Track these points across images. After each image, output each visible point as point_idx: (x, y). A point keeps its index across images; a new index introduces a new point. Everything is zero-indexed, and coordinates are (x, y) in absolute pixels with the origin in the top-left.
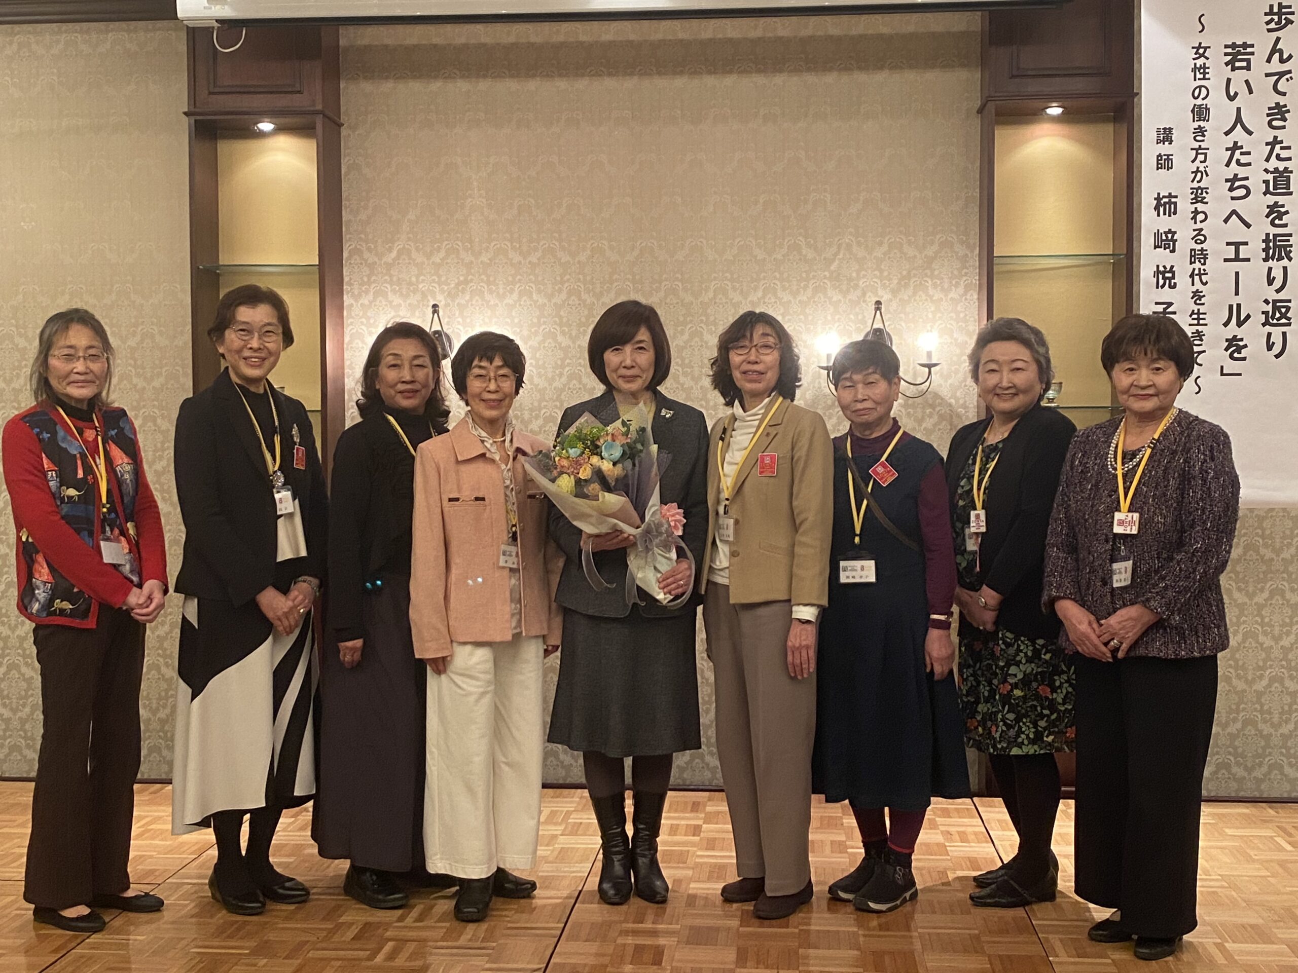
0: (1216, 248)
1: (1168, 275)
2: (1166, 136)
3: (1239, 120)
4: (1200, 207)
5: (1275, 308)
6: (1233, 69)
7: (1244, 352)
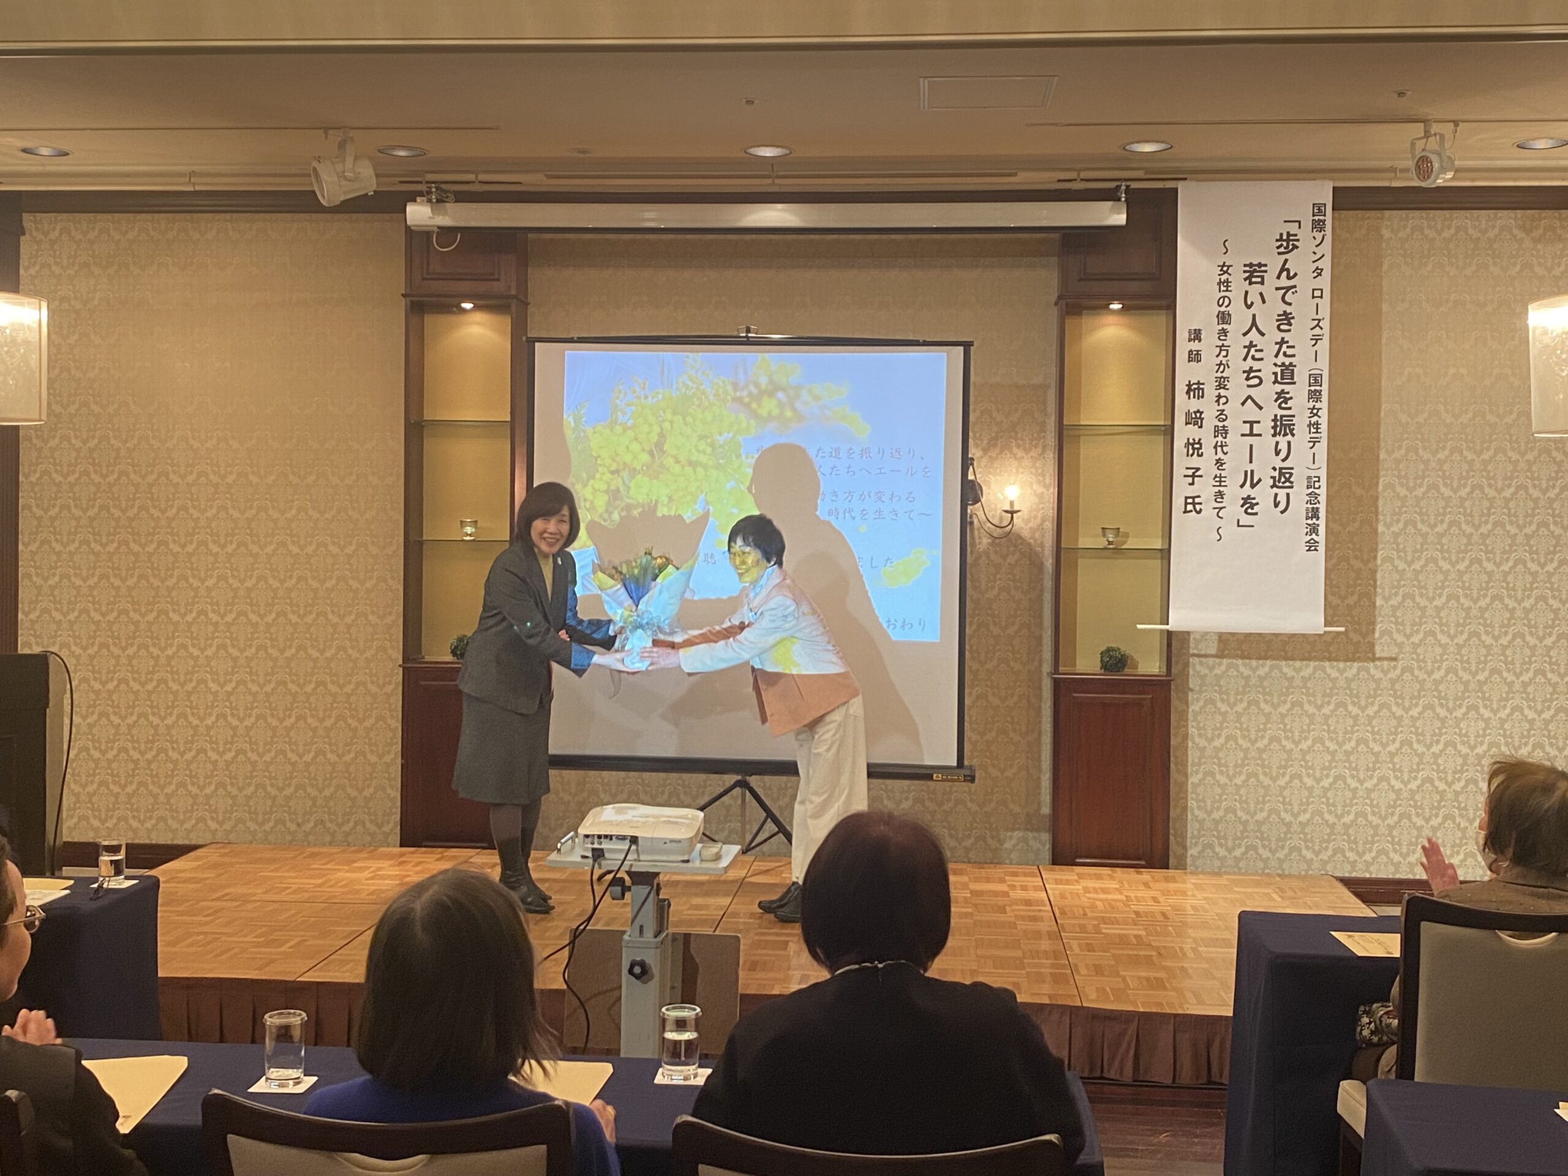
0: (1235, 426)
1: (1197, 446)
2: (1196, 335)
3: (1254, 323)
4: (1223, 392)
5: (1281, 474)
6: (1251, 283)
7: (1256, 509)
